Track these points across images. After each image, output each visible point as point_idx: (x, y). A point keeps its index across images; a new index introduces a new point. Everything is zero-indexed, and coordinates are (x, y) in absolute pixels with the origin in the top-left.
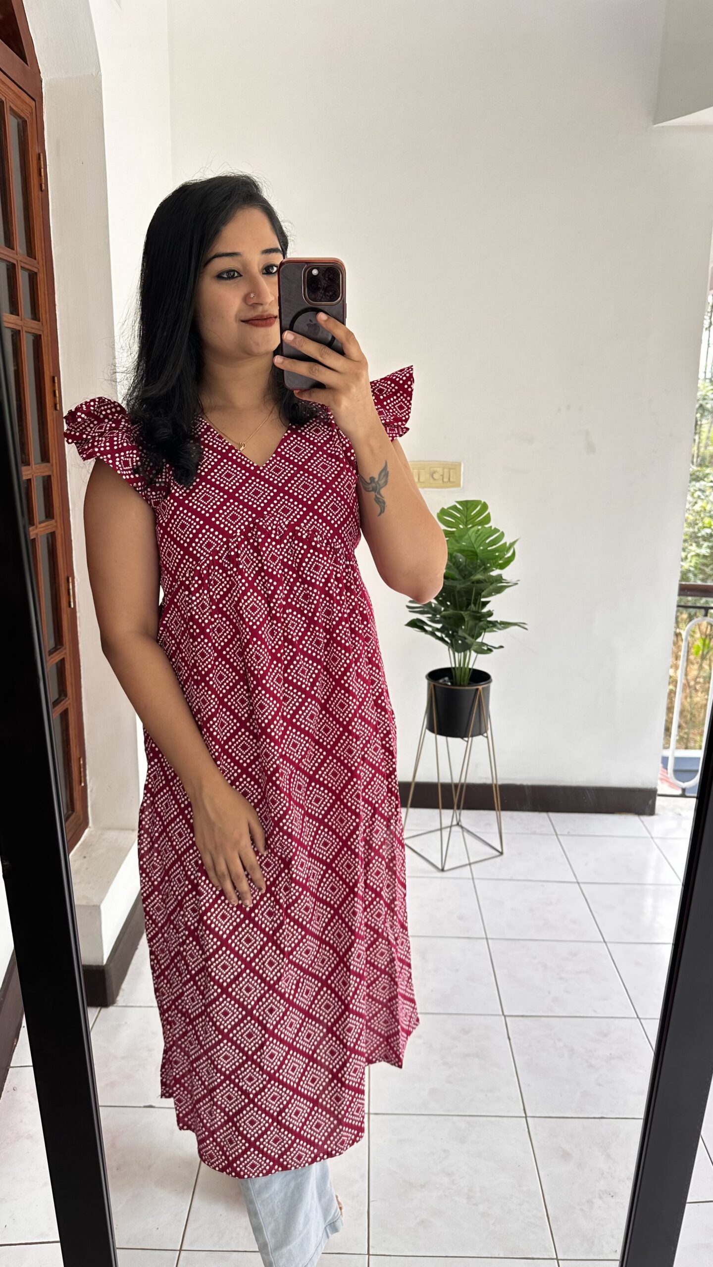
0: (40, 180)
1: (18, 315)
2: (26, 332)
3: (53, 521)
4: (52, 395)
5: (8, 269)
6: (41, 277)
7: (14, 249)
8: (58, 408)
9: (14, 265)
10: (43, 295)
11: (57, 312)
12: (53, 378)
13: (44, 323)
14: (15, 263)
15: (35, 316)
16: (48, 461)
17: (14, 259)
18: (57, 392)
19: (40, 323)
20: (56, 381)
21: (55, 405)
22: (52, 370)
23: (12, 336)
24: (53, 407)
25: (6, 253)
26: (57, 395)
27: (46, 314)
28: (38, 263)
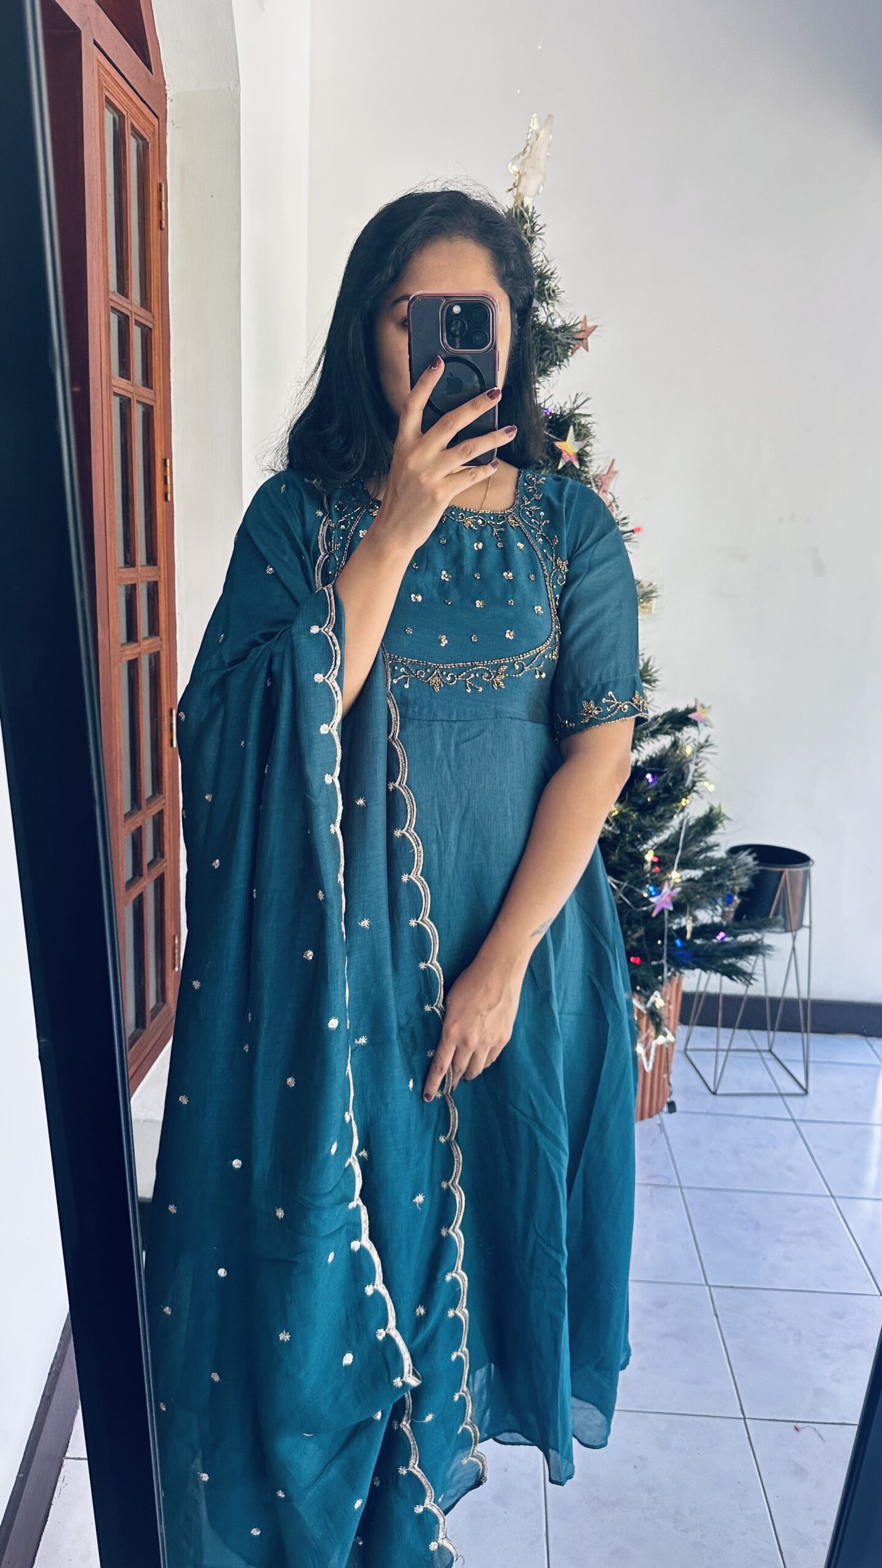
0: (161, 216)
1: (129, 379)
2: (138, 402)
3: (158, 638)
4: (162, 483)
5: (119, 323)
6: (156, 334)
7: (127, 297)
8: (169, 499)
9: (128, 316)
10: (157, 358)
11: (172, 379)
12: (165, 461)
13: (157, 393)
14: (128, 313)
15: (147, 381)
16: (155, 564)
17: (128, 309)
18: (169, 478)
19: (152, 391)
20: (168, 465)
21: (166, 497)
22: (163, 450)
23: (121, 405)
24: (163, 498)
25: (119, 301)
26: (169, 482)
27: (160, 380)
28: (154, 316)
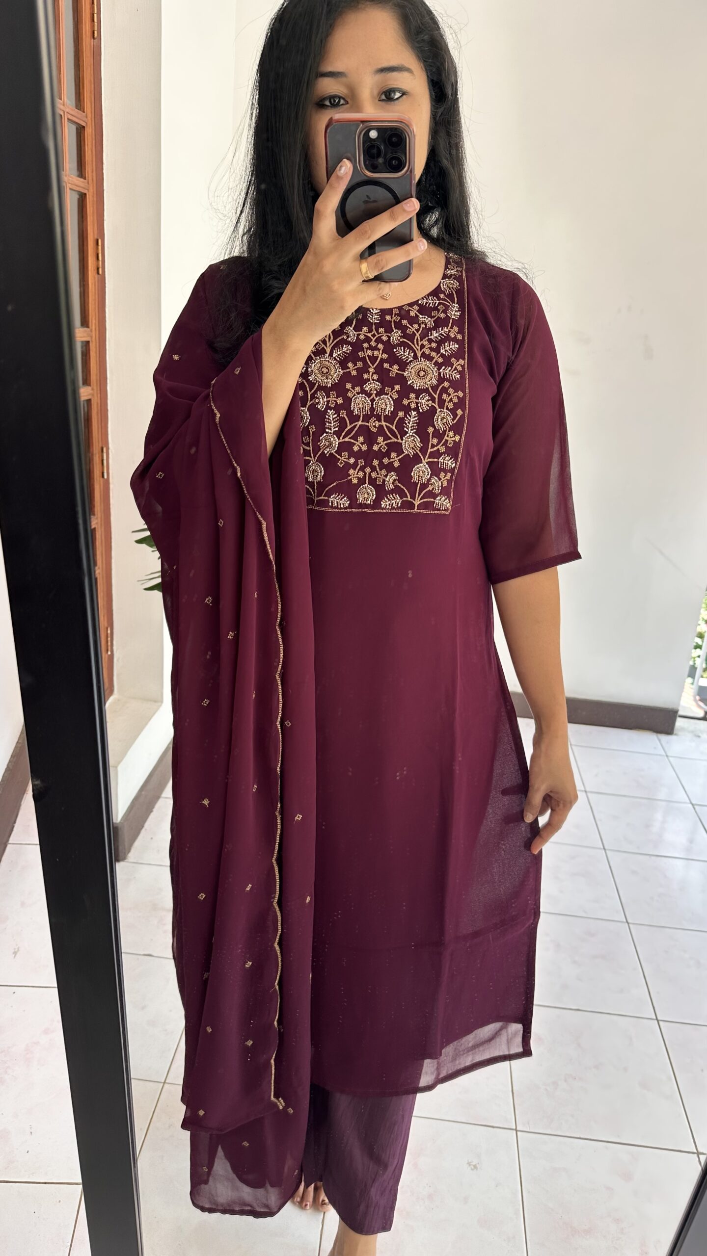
0: (93, 26)
2: (70, 189)
3: (89, 388)
4: (95, 258)
6: (89, 132)
7: (60, 99)
8: (101, 272)
10: (90, 152)
11: (104, 171)
12: (97, 241)
13: (90, 181)
14: (62, 114)
15: (82, 173)
16: (88, 327)
17: (60, 109)
18: (100, 256)
19: (86, 181)
20: (100, 243)
21: (98, 269)
22: (96, 232)
24: (96, 271)
26: (100, 258)
27: (92, 172)
28: (87, 117)
